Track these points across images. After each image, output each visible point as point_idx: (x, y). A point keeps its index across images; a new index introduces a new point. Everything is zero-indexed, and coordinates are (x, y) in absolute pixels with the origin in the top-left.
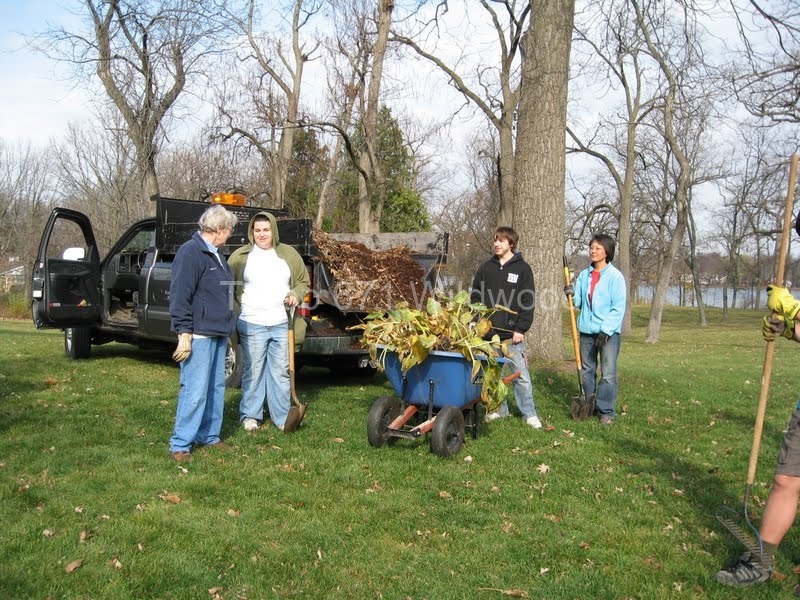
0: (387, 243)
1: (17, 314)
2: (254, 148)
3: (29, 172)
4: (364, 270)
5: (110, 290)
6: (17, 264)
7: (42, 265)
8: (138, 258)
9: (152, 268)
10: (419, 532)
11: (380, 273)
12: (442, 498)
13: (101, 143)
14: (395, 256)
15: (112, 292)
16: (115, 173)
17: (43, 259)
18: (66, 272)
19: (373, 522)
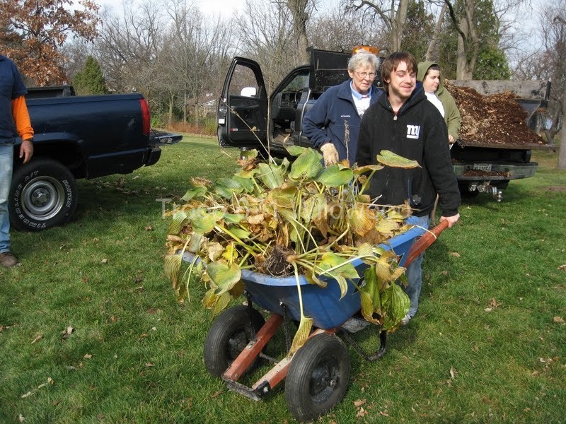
0: (495, 89)
1: (210, 132)
2: (378, 15)
3: (220, 35)
4: (476, 110)
5: (274, 119)
6: (211, 98)
7: (225, 100)
8: (295, 96)
9: (306, 103)
10: (541, 360)
11: (490, 114)
12: (556, 323)
13: (268, 13)
14: (502, 100)
15: (275, 121)
16: (277, 37)
17: (226, 95)
18: (242, 106)
19: (497, 344)
